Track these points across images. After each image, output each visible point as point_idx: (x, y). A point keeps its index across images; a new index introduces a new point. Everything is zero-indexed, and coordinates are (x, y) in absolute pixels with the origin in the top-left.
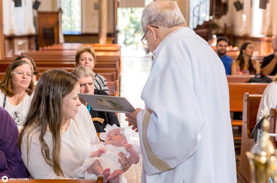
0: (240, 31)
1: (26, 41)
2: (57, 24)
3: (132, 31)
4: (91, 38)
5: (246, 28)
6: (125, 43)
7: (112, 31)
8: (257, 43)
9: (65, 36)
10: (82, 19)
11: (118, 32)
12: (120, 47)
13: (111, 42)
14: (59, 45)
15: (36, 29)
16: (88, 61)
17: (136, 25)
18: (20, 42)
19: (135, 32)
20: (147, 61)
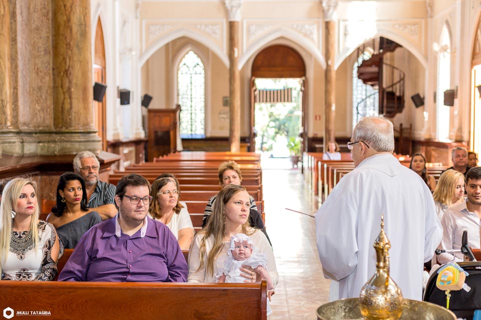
0: (422, 134)
1: (132, 148)
2: (174, 125)
3: (272, 131)
4: (219, 143)
5: (429, 129)
6: (262, 149)
7: (247, 135)
8: (443, 150)
9: (184, 140)
10: (206, 119)
11: (255, 135)
12: (259, 156)
13: (246, 149)
14: (177, 153)
15: (145, 133)
16: (232, 179)
17: (277, 123)
18: (126, 150)
19: (277, 133)
20: (295, 175)
